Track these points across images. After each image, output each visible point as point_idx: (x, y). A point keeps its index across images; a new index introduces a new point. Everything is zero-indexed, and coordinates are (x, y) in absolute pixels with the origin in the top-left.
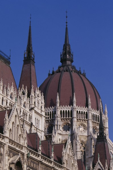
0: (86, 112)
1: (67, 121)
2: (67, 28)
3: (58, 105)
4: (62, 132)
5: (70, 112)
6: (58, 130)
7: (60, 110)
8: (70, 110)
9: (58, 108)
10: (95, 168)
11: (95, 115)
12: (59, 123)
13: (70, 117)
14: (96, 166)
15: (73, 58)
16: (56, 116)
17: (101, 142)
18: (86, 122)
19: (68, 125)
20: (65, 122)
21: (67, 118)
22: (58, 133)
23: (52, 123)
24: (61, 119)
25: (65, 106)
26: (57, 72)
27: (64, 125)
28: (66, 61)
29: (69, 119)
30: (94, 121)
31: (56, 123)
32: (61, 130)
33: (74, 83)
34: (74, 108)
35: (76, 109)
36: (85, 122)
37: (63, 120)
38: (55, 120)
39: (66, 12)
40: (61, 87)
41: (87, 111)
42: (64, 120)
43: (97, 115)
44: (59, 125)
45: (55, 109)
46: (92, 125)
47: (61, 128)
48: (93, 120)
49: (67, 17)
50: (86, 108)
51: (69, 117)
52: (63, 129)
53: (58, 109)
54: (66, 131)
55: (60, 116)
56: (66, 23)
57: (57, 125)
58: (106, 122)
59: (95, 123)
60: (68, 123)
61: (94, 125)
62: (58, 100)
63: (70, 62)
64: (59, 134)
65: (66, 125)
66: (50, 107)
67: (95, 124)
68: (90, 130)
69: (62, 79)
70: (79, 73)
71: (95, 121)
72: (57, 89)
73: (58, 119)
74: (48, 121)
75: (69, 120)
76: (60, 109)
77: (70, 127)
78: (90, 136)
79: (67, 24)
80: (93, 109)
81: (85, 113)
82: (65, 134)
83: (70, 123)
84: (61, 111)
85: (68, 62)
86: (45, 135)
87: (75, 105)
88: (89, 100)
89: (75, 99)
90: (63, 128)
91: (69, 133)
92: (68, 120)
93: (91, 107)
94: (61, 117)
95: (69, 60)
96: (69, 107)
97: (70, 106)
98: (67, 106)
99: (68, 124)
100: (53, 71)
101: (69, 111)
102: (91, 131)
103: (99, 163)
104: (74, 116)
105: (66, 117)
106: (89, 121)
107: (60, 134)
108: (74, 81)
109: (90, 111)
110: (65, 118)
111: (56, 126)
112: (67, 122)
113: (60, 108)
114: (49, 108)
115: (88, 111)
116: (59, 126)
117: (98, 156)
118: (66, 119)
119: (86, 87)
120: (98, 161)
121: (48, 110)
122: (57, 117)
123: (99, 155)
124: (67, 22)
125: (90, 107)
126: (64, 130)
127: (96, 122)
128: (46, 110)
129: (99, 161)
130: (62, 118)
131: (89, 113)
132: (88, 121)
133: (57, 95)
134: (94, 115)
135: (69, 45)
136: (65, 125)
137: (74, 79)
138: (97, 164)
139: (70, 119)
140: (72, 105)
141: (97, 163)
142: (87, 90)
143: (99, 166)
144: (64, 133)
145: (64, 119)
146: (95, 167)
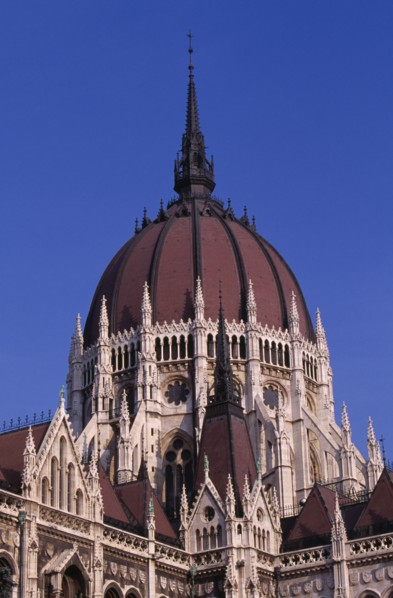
0: (242, 338)
1: (180, 371)
2: (191, 85)
3: (147, 321)
4: (162, 405)
5: (186, 339)
6: (145, 401)
7: (154, 338)
8: (186, 335)
9: (147, 330)
10: (195, 504)
11: (273, 343)
12: (149, 380)
13: (187, 358)
14: (198, 498)
15: (214, 173)
16: (140, 357)
17: (220, 418)
18: (243, 368)
19: (181, 383)
20: (173, 374)
21: (179, 359)
22: (147, 412)
23: (132, 382)
24: (159, 366)
25: (169, 323)
26: (156, 222)
27: (170, 386)
28: (190, 184)
29: (183, 364)
30: (271, 364)
31: (140, 379)
32: (156, 401)
33: (202, 247)
34: (198, 325)
35: (202, 330)
36: (239, 370)
37: (165, 369)
38: (137, 369)
39: (190, 36)
40: (160, 265)
41: (242, 333)
42: (168, 368)
43: (280, 345)
44: (151, 386)
45: (139, 335)
46: (264, 378)
47: (159, 396)
48: (268, 361)
49: (191, 51)
50: (239, 322)
51: (183, 356)
52: (167, 399)
53: (147, 335)
54: (177, 404)
55: (154, 358)
56: (190, 68)
57: (144, 387)
58: (318, 366)
59: (275, 369)
60: (181, 376)
61: (270, 378)
62: (147, 306)
63: (202, 187)
64: (151, 413)
65: (177, 383)
66: (126, 332)
67: (273, 373)
68: (254, 394)
69: (166, 239)
70: (224, 217)
71: (275, 363)
72: (147, 272)
73: (147, 365)
74: (119, 374)
75: (184, 366)
76: (152, 334)
77: (187, 388)
78: (255, 411)
79: (193, 71)
80: (264, 327)
81: (238, 341)
82: (172, 412)
83: (186, 375)
84: (158, 340)
85: (197, 189)
86: (112, 421)
87: (200, 316)
88: (251, 296)
89: (200, 298)
90: (167, 394)
91: (183, 408)
92: (181, 368)
93: (258, 321)
94: (159, 358)
95: (198, 181)
96: (184, 325)
97: (186, 321)
98: (178, 322)
99: (182, 378)
100: (144, 219)
101: (182, 337)
102: (258, 396)
103: (206, 488)
104: (199, 352)
105: (175, 357)
106: (251, 363)
107: (155, 414)
108: (202, 242)
109: (253, 333)
110: (170, 360)
111: (140, 390)
112: (177, 373)
113: (155, 332)
114: (122, 332)
115: (246, 332)
116: (148, 388)
117: (204, 463)
118: (175, 364)
119: (244, 258)
120: (203, 481)
121: (120, 341)
122: (144, 359)
123: (207, 462)
124: (193, 64)
125: (253, 319)
126: (170, 402)
127: (278, 366)
128: (113, 343)
129: (208, 480)
130: (162, 360)
131: (250, 340)
132: (246, 364)
133: (144, 291)
134: (270, 345)
135: (200, 136)
136: (173, 383)
137: (202, 236)
138: (201, 492)
139: (188, 361)
140: (193, 318)
141: (200, 488)
142: (245, 266)
143: (206, 497)
144: (170, 408)
145: (167, 365)
146: (195, 501)
